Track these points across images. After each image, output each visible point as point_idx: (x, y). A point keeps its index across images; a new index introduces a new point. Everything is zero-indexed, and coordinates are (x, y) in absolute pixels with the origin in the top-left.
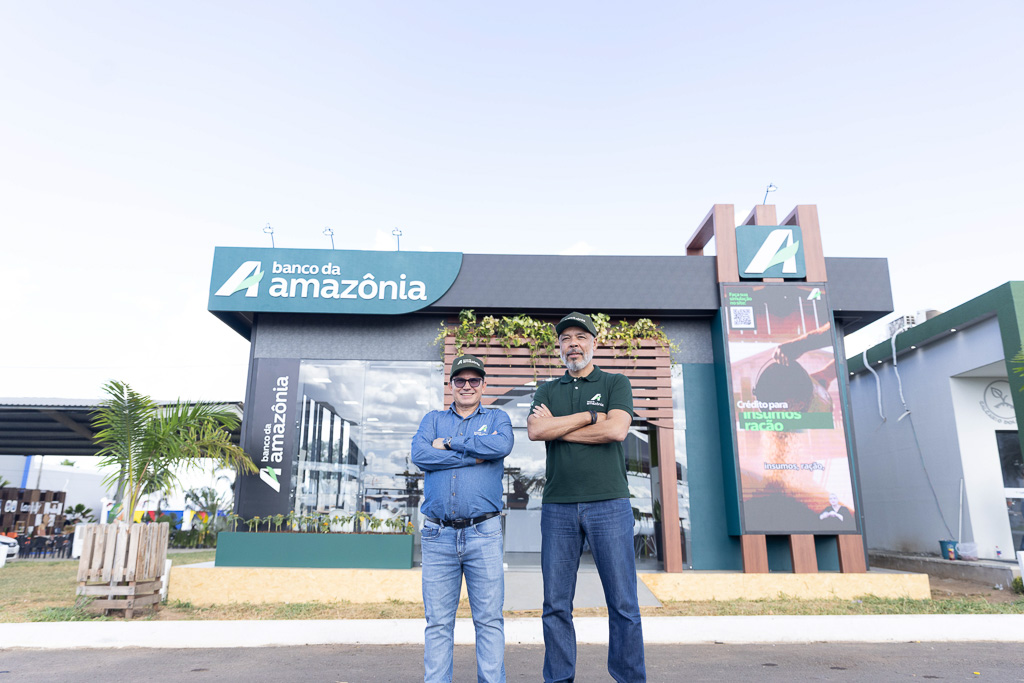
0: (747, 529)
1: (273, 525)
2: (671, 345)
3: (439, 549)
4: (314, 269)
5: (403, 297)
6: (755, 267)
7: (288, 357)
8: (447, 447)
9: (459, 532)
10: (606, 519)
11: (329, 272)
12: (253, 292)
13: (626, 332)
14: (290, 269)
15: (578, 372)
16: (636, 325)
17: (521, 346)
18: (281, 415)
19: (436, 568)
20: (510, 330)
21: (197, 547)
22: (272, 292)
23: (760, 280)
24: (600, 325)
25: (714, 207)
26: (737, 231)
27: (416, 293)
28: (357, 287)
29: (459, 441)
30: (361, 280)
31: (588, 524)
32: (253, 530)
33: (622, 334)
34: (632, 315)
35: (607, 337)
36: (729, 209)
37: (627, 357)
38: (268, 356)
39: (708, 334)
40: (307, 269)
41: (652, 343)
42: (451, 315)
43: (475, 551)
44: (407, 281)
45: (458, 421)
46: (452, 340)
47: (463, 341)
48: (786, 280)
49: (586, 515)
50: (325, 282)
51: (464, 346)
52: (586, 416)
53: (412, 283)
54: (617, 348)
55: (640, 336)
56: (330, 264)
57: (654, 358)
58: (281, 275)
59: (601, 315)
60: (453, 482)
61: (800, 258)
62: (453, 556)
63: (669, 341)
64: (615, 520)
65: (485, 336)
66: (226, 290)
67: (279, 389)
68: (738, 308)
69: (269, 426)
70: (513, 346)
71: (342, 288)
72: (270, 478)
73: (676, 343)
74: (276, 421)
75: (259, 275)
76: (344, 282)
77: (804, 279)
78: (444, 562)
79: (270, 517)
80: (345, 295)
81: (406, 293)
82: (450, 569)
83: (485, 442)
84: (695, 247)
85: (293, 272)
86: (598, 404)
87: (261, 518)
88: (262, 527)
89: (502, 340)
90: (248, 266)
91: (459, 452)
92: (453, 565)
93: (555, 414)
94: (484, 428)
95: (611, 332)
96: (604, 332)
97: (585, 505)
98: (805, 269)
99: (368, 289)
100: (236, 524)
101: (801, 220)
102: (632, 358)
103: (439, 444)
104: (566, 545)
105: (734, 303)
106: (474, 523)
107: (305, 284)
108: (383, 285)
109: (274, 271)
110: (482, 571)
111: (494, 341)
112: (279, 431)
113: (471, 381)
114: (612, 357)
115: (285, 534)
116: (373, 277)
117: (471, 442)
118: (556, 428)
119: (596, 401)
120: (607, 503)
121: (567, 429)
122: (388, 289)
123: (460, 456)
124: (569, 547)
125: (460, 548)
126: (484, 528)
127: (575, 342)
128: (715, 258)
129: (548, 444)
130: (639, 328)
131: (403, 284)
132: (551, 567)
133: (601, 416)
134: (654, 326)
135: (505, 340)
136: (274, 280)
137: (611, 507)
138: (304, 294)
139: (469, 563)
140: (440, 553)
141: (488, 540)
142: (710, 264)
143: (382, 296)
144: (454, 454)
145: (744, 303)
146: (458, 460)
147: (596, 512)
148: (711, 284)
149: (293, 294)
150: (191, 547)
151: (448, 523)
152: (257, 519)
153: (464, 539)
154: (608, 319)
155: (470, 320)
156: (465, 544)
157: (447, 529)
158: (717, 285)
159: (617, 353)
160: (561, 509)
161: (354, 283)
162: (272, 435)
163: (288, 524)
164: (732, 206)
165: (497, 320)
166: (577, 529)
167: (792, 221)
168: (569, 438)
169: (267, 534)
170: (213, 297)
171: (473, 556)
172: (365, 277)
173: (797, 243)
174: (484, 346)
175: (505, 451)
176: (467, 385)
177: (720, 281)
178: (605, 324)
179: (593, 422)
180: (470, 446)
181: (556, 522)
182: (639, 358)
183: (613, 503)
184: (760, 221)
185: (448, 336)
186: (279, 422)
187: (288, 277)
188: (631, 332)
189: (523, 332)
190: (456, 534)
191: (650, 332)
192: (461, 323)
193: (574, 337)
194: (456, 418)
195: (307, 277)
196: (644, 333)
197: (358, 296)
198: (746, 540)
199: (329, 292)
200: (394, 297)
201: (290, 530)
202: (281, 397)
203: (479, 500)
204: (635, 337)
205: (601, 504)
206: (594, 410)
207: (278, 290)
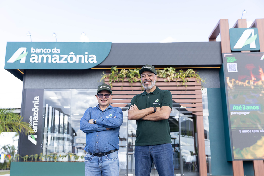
0: (235, 158)
1: (34, 159)
2: (201, 80)
3: (92, 165)
4: (48, 50)
5: (87, 62)
6: (238, 46)
7: (39, 88)
8: (95, 123)
9: (100, 158)
10: (161, 152)
11: (55, 52)
12: (23, 61)
13: (182, 75)
14: (38, 51)
15: (149, 90)
16: (186, 72)
17: (137, 82)
18: (36, 113)
19: (90, 173)
20: (132, 75)
21: (6, 169)
22: (31, 60)
23: (240, 51)
24: (171, 72)
25: (220, 20)
26: (230, 30)
27: (92, 60)
28: (67, 58)
29: (99, 120)
30: (69, 55)
31: (153, 154)
32: (26, 161)
33: (181, 76)
34: (184, 68)
35: (174, 77)
36: (226, 21)
37: (183, 86)
38: (30, 88)
39: (218, 75)
40: (46, 51)
41: (194, 80)
42: (107, 70)
43: (106, 166)
44: (88, 55)
45: (100, 112)
46: (107, 80)
47: (112, 80)
48: (251, 51)
49: (153, 150)
50: (54, 56)
51: (113, 82)
52: (152, 109)
53: (90, 56)
54: (178, 82)
55: (188, 76)
56: (55, 48)
57: (194, 86)
58: (35, 53)
59: (171, 68)
60: (97, 137)
61: (257, 42)
62: (97, 168)
63: (201, 78)
64: (165, 152)
65: (121, 78)
66: (12, 60)
67: (35, 102)
68: (231, 64)
69: (31, 117)
70: (133, 82)
71: (61, 58)
72: (32, 140)
73: (203, 79)
74: (34, 115)
75: (26, 53)
76: (61, 56)
77: (259, 51)
78: (93, 171)
79: (32, 155)
80: (62, 61)
81: (88, 60)
82: (96, 174)
83: (111, 121)
84: (213, 38)
85: (40, 52)
86: (157, 104)
87: (29, 156)
88: (29, 160)
89: (129, 79)
90: (21, 50)
91: (100, 125)
92: (98, 172)
93: (140, 108)
94: (111, 115)
95: (176, 75)
96: (173, 75)
97: (152, 146)
98: (259, 46)
99: (72, 59)
100: (18, 159)
101: (258, 25)
102: (185, 86)
103: (91, 122)
104: (144, 163)
105: (229, 62)
106: (106, 154)
107: (45, 57)
108: (78, 56)
109: (32, 52)
110: (110, 174)
111: (126, 80)
112: (36, 120)
113: (106, 95)
114: (176, 86)
115: (39, 163)
116: (73, 54)
117: (104, 121)
118: (139, 114)
119: (156, 102)
120: (161, 145)
121: (144, 115)
122: (80, 58)
123: (100, 127)
124: (146, 164)
125: (100, 165)
126: (110, 156)
127: (147, 77)
128: (220, 43)
129: (137, 121)
130: (188, 73)
131: (86, 56)
132: (138, 172)
133: (158, 109)
134: (194, 72)
135: (131, 79)
136: (32, 55)
137: (163, 147)
138: (45, 61)
139: (104, 171)
140: (92, 167)
141: (112, 161)
142: (218, 45)
143: (77, 62)
144: (97, 126)
145: (233, 62)
146: (99, 128)
147: (156, 149)
148: (219, 54)
149: (40, 61)
150: (4, 169)
151: (95, 154)
152: (27, 156)
153: (102, 161)
154: (175, 69)
155: (115, 71)
156: (102, 163)
157: (95, 157)
158: (222, 55)
159: (178, 84)
160: (142, 148)
161: (65, 56)
162: (33, 121)
163: (40, 158)
164: (228, 20)
165: (127, 71)
166: (149, 156)
167: (254, 26)
168: (145, 118)
169: (31, 163)
170: (6, 63)
171: (106, 168)
172: (70, 53)
173: (256, 35)
174: (121, 82)
175: (119, 125)
176: (104, 97)
177: (223, 52)
178: (173, 72)
179: (155, 111)
180: (104, 122)
181: (140, 154)
182: (188, 86)
183: (164, 145)
184: (240, 26)
185: (106, 78)
186: (35, 116)
187: (38, 54)
188: (184, 75)
189: (138, 76)
190: (99, 159)
191: (192, 75)
192: (112, 72)
193: (147, 76)
194: (99, 111)
195: (46, 54)
196: (190, 75)
197: (68, 62)
198: (234, 163)
199: (55, 60)
200: (83, 62)
201: (41, 161)
202: (36, 105)
203: (108, 145)
204: (186, 77)
205: (159, 146)
206: (155, 106)
207: (34, 60)
